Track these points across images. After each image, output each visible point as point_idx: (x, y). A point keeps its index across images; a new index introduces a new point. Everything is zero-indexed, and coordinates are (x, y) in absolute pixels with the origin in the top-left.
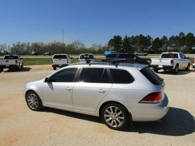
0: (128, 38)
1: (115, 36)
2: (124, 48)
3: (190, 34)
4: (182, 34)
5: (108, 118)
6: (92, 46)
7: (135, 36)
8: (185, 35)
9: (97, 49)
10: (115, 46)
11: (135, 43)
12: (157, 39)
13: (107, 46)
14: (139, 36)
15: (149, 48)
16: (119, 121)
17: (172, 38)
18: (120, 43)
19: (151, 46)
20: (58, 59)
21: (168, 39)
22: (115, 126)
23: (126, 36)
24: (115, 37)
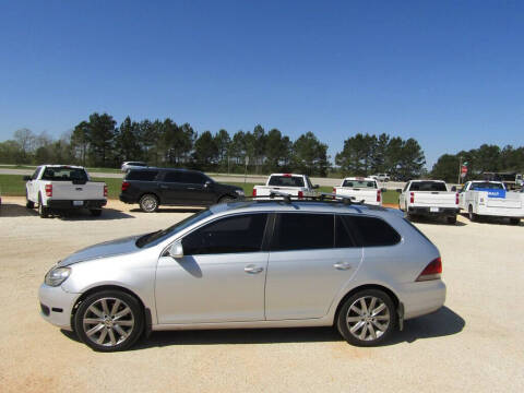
0: (135, 124)
1: (96, 115)
2: (122, 153)
3: (275, 131)
4: (259, 129)
6: (17, 136)
7: (153, 121)
8: (266, 133)
9: (32, 148)
10: (94, 144)
11: (153, 141)
12: (207, 136)
13: (69, 142)
14: (163, 122)
15: (188, 155)
16: (379, 325)
17: (239, 136)
18: (111, 136)
19: (193, 152)
21: (232, 137)
22: (370, 338)
23: (128, 120)
24: (95, 118)
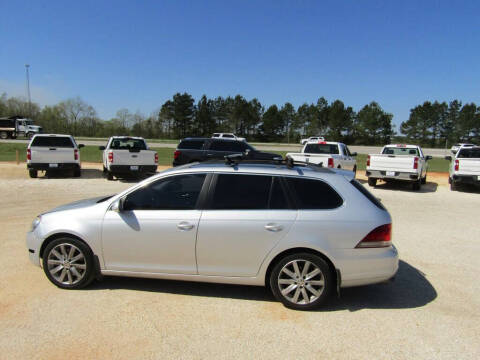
0: (210, 101)
1: (178, 94)
2: (199, 126)
3: (338, 102)
4: (322, 101)
5: (285, 286)
6: (118, 115)
7: (225, 97)
8: (329, 104)
9: (130, 125)
10: (177, 120)
11: (225, 115)
12: (273, 109)
13: (157, 118)
14: (234, 98)
15: (257, 127)
16: (313, 291)
17: (302, 109)
18: (190, 113)
19: (261, 124)
20: (47, 149)
21: (296, 109)
22: (303, 302)
23: (204, 97)
24: (178, 97)
